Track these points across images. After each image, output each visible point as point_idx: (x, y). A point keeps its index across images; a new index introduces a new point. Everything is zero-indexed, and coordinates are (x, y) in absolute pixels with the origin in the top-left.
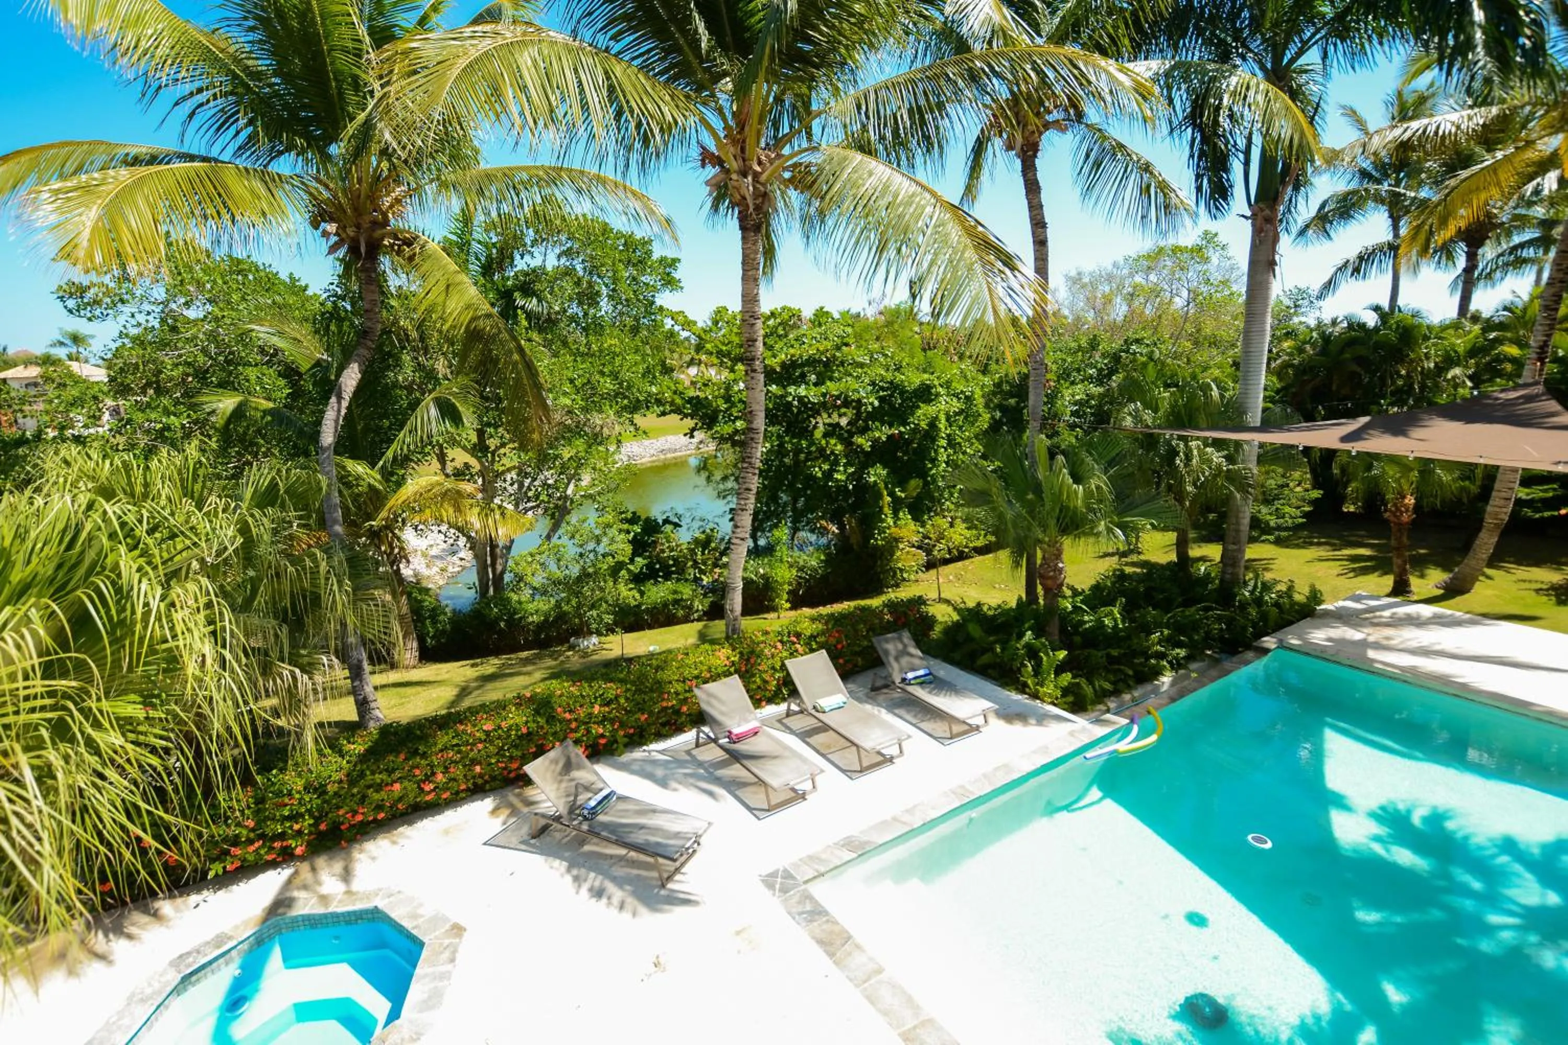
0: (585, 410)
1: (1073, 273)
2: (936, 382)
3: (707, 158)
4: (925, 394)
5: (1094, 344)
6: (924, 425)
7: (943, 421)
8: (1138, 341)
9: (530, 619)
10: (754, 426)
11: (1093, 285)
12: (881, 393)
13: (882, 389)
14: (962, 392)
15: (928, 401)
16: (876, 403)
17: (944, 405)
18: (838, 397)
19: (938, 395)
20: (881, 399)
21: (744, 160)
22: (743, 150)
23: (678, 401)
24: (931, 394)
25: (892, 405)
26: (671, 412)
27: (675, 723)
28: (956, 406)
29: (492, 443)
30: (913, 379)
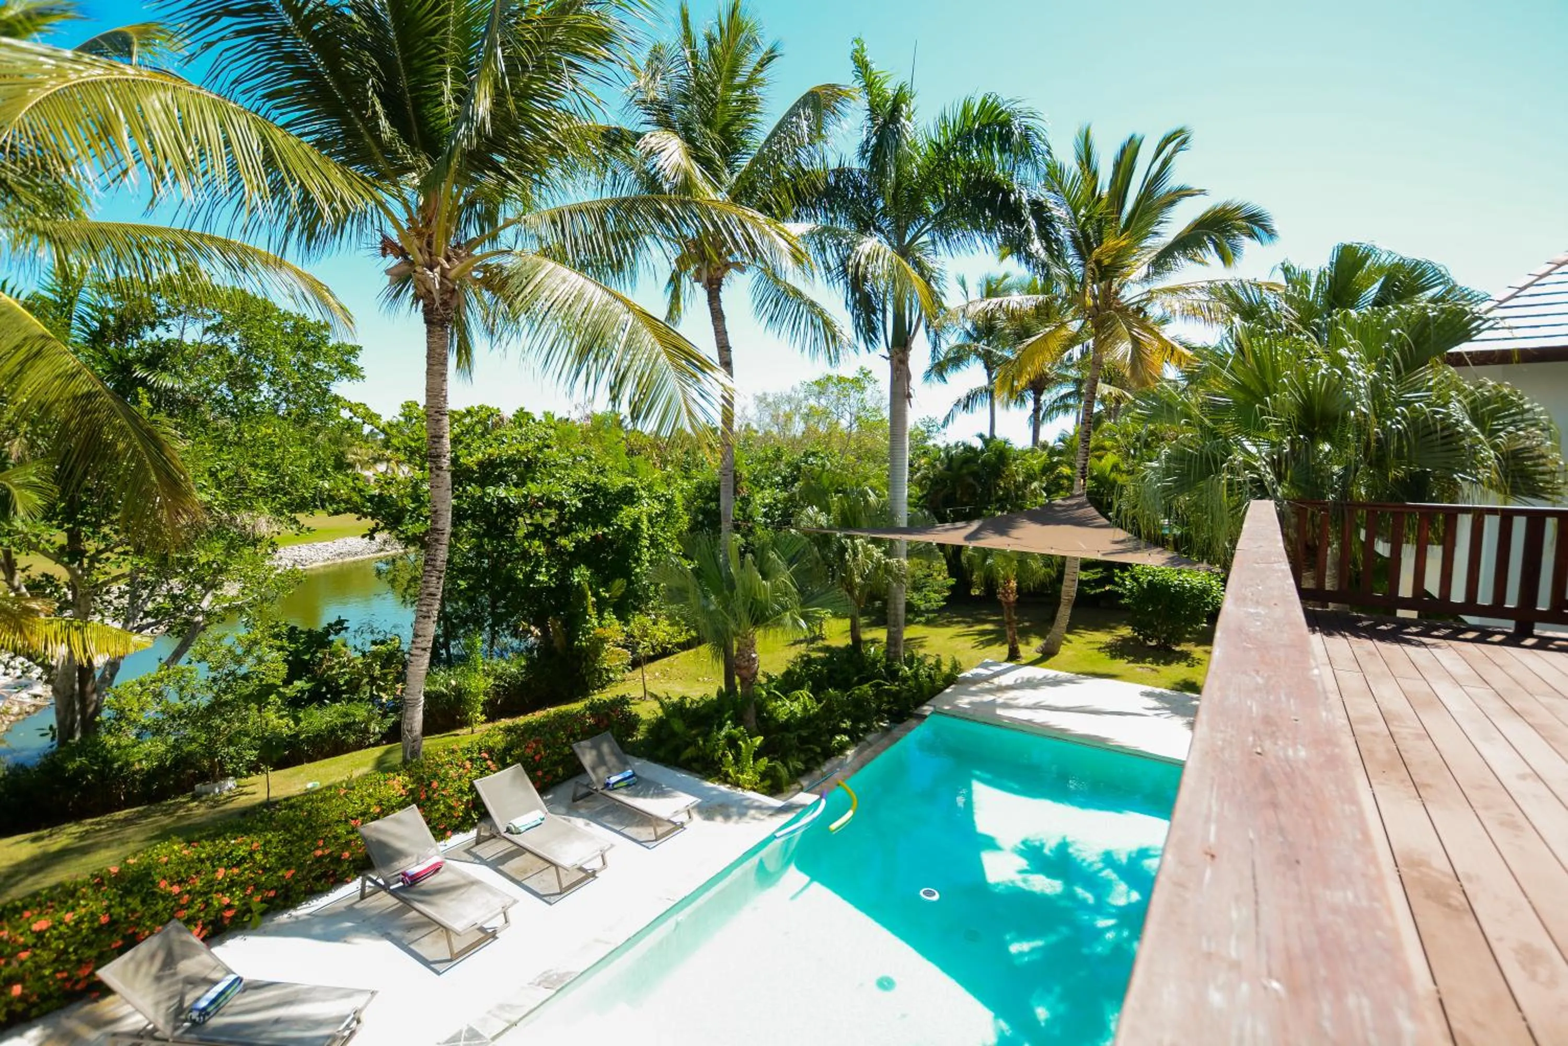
0: (229, 507)
1: (760, 394)
2: (638, 485)
3: (387, 246)
4: (628, 496)
5: (778, 457)
6: (628, 526)
7: (645, 522)
8: (814, 454)
9: (137, 766)
10: (438, 526)
11: (777, 405)
12: (585, 495)
13: (586, 491)
14: (663, 495)
15: (631, 503)
16: (580, 505)
17: (646, 507)
18: (541, 499)
19: (640, 497)
20: (585, 501)
21: (430, 254)
22: (429, 244)
23: (356, 498)
24: (633, 496)
25: (595, 507)
26: (347, 510)
27: (334, 875)
28: (657, 507)
29: (91, 546)
30: (617, 482)
